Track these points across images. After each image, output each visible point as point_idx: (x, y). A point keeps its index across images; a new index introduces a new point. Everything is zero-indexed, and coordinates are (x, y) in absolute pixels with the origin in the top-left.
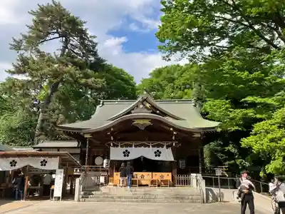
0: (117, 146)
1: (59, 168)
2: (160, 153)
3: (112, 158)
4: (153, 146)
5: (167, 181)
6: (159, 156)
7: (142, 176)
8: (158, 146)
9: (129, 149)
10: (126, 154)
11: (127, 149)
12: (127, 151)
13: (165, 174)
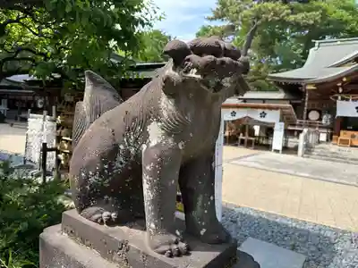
0: (347, 100)
1: (280, 121)
3: (339, 114)
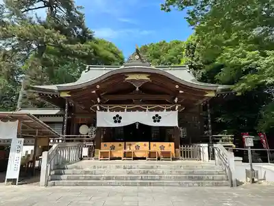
0: (106, 110)
2: (160, 118)
3: (99, 125)
4: (151, 110)
5: (169, 153)
6: (159, 121)
7: (138, 147)
8: (158, 109)
9: (120, 114)
10: (117, 119)
11: (118, 113)
12: (117, 116)
13: (166, 144)
